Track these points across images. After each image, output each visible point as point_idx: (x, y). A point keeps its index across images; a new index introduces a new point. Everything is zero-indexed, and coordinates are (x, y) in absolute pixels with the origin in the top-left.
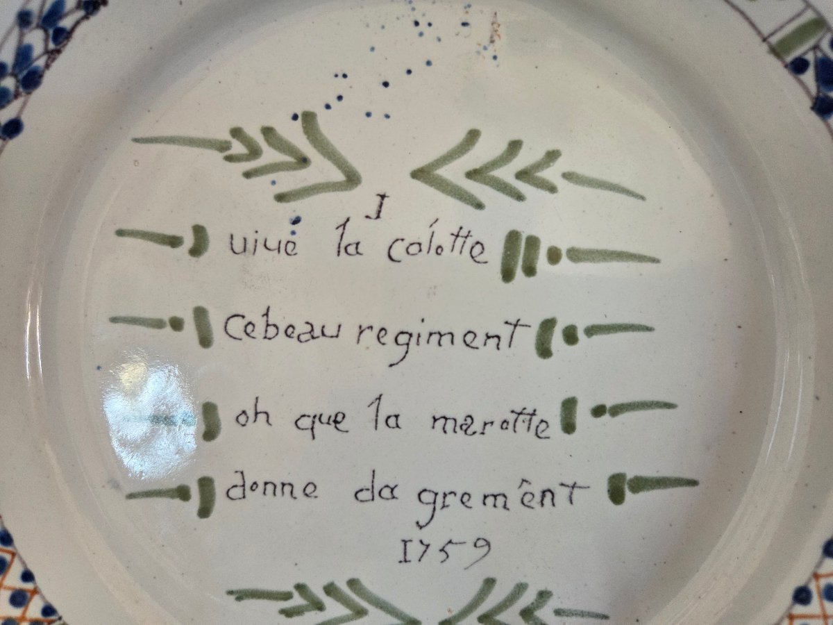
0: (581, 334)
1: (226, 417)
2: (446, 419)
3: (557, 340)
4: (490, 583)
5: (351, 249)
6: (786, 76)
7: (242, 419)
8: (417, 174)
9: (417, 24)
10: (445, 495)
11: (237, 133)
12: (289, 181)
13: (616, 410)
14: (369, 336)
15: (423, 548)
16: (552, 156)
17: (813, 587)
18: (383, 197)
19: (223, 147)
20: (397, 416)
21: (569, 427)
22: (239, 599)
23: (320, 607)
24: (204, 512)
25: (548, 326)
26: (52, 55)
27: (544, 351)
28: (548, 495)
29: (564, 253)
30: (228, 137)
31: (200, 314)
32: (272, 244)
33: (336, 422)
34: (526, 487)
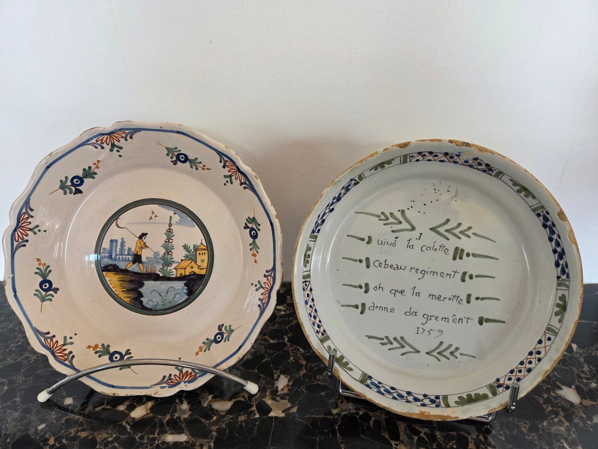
0: (474, 277)
1: (371, 287)
2: (433, 295)
3: (467, 277)
4: (442, 343)
5: (411, 247)
6: (536, 217)
7: (375, 289)
8: (431, 229)
9: (435, 190)
10: (431, 316)
11: (383, 213)
12: (396, 227)
13: (482, 299)
14: (413, 271)
15: (423, 330)
16: (470, 228)
17: (533, 351)
18: (421, 234)
19: (378, 216)
20: (419, 293)
21: (468, 302)
22: (369, 338)
23: (392, 343)
24: (362, 313)
25: (465, 273)
26: (344, 194)
27: (463, 280)
28: (461, 320)
29: (471, 254)
30: (380, 214)
31: (367, 259)
32: (389, 243)
33: (402, 292)
34: (454, 317)
